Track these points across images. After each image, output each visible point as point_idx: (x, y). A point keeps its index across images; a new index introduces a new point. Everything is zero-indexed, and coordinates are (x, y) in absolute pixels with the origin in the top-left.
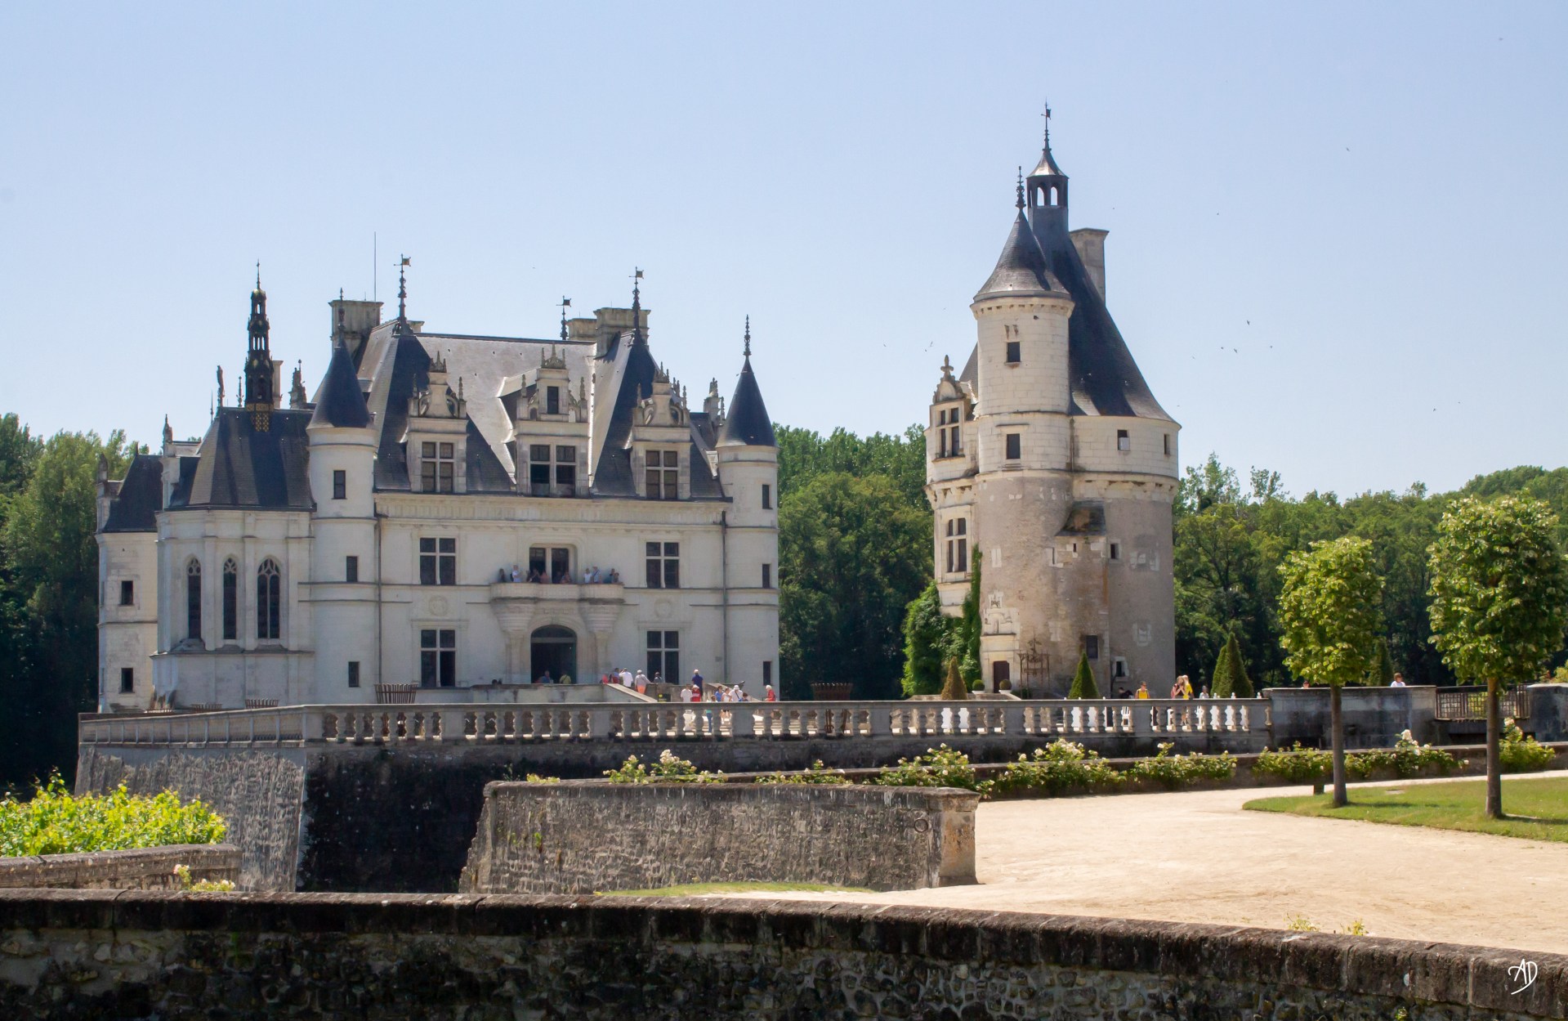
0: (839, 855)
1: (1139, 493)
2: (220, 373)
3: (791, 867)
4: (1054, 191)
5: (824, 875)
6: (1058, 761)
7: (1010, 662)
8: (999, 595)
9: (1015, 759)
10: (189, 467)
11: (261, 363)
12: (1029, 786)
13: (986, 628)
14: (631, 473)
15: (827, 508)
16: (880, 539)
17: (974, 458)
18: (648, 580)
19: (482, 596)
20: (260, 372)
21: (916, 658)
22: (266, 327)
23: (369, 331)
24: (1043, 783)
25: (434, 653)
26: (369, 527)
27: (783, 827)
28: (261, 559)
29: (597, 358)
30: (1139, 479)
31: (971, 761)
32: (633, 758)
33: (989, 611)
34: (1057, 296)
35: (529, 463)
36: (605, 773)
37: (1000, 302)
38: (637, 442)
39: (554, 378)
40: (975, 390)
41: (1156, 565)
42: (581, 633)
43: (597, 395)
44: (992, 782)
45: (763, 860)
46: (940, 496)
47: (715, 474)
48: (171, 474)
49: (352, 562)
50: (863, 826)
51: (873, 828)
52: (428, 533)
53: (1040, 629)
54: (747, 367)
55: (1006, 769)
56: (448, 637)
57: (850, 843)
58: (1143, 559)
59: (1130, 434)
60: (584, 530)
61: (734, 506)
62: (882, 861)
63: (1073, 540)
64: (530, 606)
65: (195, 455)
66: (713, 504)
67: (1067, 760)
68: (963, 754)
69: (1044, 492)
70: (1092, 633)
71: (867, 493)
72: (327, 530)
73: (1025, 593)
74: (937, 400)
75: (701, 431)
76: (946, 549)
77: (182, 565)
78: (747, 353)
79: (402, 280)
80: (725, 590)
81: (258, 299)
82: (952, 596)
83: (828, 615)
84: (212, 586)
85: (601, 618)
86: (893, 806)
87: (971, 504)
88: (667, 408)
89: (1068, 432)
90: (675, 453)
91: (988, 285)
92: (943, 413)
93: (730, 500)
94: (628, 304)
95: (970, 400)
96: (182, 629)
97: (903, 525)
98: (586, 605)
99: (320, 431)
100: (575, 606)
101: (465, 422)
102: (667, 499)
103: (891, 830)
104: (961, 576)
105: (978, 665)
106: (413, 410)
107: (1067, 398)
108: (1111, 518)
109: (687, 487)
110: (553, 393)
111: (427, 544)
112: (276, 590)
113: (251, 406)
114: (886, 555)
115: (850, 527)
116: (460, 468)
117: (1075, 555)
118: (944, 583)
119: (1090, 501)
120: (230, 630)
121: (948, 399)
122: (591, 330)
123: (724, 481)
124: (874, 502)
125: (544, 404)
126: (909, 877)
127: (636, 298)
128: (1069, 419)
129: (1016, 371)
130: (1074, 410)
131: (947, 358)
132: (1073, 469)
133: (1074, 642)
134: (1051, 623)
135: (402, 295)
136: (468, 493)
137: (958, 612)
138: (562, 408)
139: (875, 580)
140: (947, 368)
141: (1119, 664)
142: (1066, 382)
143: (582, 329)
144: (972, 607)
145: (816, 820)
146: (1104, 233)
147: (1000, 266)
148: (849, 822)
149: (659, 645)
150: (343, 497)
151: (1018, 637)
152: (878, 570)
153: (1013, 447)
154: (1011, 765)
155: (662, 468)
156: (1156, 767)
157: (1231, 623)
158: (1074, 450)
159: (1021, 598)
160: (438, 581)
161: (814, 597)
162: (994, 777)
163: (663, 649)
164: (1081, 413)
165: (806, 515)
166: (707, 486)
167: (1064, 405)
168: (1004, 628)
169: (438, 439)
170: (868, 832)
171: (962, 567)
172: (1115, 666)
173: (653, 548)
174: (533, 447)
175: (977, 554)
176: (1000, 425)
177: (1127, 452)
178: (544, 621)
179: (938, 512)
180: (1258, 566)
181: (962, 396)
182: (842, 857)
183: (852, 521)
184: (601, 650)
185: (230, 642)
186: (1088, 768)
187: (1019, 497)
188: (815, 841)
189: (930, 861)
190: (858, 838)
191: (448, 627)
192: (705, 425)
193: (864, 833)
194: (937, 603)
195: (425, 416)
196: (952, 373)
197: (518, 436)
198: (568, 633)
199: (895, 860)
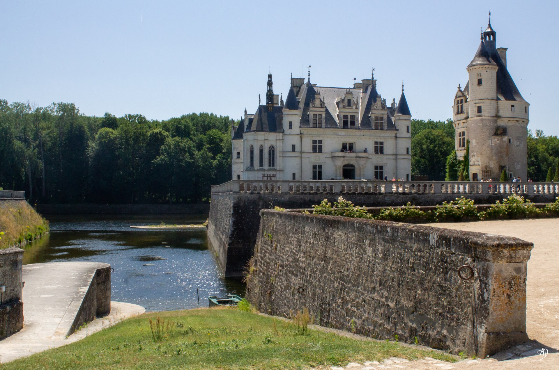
0: (393, 281)
1: (517, 124)
2: (259, 96)
3: (363, 280)
4: (492, 37)
5: (382, 293)
6: (513, 204)
7: (478, 173)
8: (475, 154)
9: (494, 203)
10: (251, 121)
11: (270, 93)
12: (501, 215)
13: (470, 163)
14: (370, 123)
15: (426, 138)
16: (440, 146)
17: (468, 114)
18: (375, 152)
19: (329, 156)
20: (270, 96)
21: (449, 172)
22: (272, 84)
23: (301, 86)
24: (506, 213)
25: (316, 171)
26: (299, 137)
27: (359, 250)
28: (269, 145)
29: (362, 93)
30: (518, 119)
31: (475, 203)
32: (326, 200)
33: (472, 158)
34: (493, 65)
35: (342, 120)
36: (312, 206)
37: (476, 67)
38: (372, 115)
39: (349, 97)
40: (468, 94)
41: (522, 145)
42: (356, 166)
43: (362, 102)
44: (485, 212)
45: (347, 271)
46: (457, 125)
47: (394, 123)
48: (246, 123)
49: (294, 146)
50: (411, 260)
51: (420, 264)
52: (314, 139)
53: (488, 164)
54: (403, 94)
55: (491, 207)
56: (320, 167)
57: (401, 273)
58: (518, 143)
59: (515, 106)
60: (357, 138)
61: (399, 132)
62: (426, 297)
63: (498, 137)
64: (342, 159)
65: (252, 118)
66: (393, 131)
67: (517, 203)
68: (471, 200)
69: (489, 123)
70: (503, 165)
71: (437, 134)
72: (287, 138)
73: (483, 153)
74: (456, 97)
75: (390, 112)
76: (459, 141)
77: (249, 147)
78: (403, 90)
79: (309, 71)
80: (396, 155)
81: (270, 76)
82: (461, 154)
83: (426, 165)
84: (256, 152)
85: (362, 162)
86: (438, 247)
87: (466, 127)
88: (380, 105)
89: (496, 105)
90: (383, 117)
91: (472, 62)
92: (458, 101)
93: (398, 130)
94: (370, 78)
95: (466, 97)
96: (249, 164)
97: (446, 142)
98: (358, 158)
99: (285, 111)
100: (355, 159)
101: (325, 109)
102: (380, 130)
103: (436, 270)
104: (463, 148)
105: (468, 174)
106: (311, 105)
107: (496, 95)
108: (509, 131)
109: (386, 127)
110: (349, 101)
111: (314, 142)
112: (273, 154)
113: (268, 105)
114: (441, 150)
115: (432, 143)
116: (324, 121)
117: (498, 142)
118: (458, 150)
119: (503, 126)
120: (261, 164)
121: (460, 97)
122: (361, 86)
123: (396, 125)
124: (438, 136)
125: (347, 104)
126: (452, 319)
127: (373, 76)
128: (496, 102)
129: (481, 87)
130: (498, 99)
131: (459, 85)
132: (498, 116)
133: (498, 167)
134: (490, 162)
135: (309, 75)
136: (326, 128)
137: (462, 159)
138: (351, 105)
139: (438, 156)
140: (459, 88)
141: (511, 174)
142: (496, 91)
143: (359, 86)
144: (466, 157)
145: (378, 249)
146: (506, 49)
147: (476, 57)
148: (401, 255)
149: (378, 170)
150: (291, 129)
151: (480, 166)
152: (439, 153)
153: (479, 110)
154: (493, 205)
155: (379, 121)
156: (555, 207)
157: (532, 168)
158: (498, 111)
159: (481, 154)
160: (317, 151)
161: (423, 160)
162: (486, 210)
163: (379, 171)
164: (500, 100)
165: (421, 140)
166: (391, 126)
167: (495, 98)
168: (476, 163)
169: (318, 113)
170: (415, 266)
171: (463, 146)
172: (509, 175)
173: (376, 143)
174: (343, 115)
175: (468, 142)
176: (475, 103)
177: (514, 111)
178: (346, 163)
179: (456, 130)
180: (539, 153)
181: (464, 96)
182: (395, 284)
183: (432, 141)
184: (362, 170)
185: (261, 167)
186: (526, 207)
187: (481, 124)
188: (377, 265)
189: (475, 311)
190: (408, 270)
191: (320, 164)
192: (391, 110)
193: (413, 267)
194: (456, 156)
195: (314, 107)
196: (461, 89)
197: (339, 112)
198: (353, 166)
199: (439, 299)
